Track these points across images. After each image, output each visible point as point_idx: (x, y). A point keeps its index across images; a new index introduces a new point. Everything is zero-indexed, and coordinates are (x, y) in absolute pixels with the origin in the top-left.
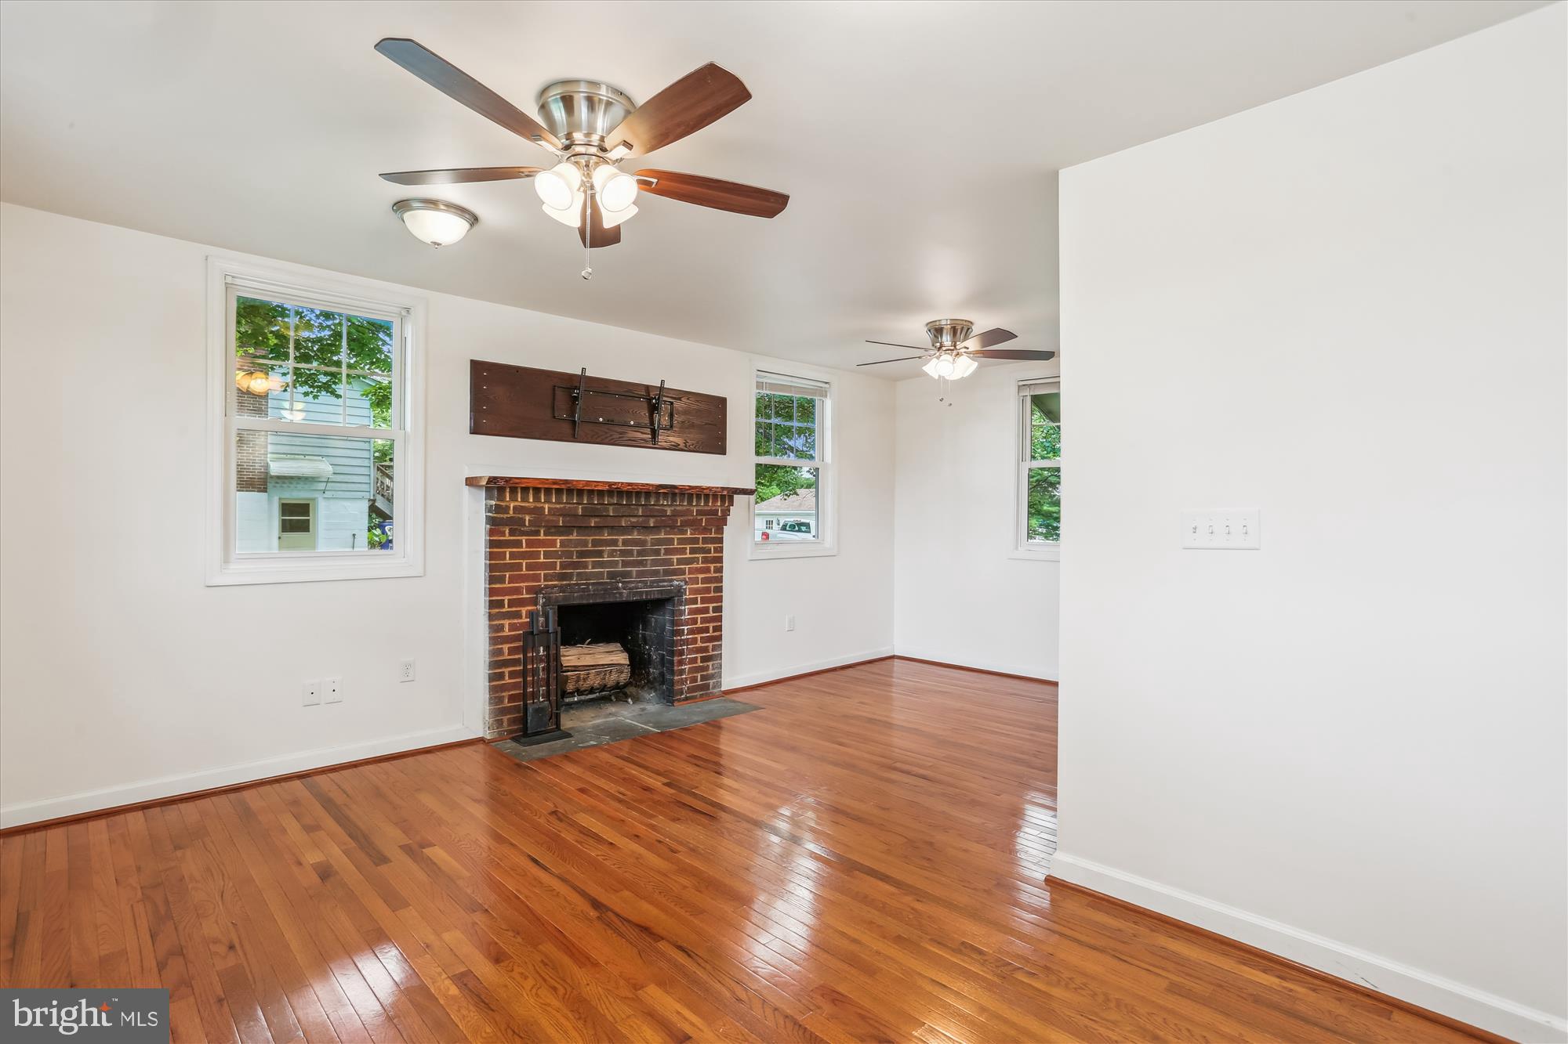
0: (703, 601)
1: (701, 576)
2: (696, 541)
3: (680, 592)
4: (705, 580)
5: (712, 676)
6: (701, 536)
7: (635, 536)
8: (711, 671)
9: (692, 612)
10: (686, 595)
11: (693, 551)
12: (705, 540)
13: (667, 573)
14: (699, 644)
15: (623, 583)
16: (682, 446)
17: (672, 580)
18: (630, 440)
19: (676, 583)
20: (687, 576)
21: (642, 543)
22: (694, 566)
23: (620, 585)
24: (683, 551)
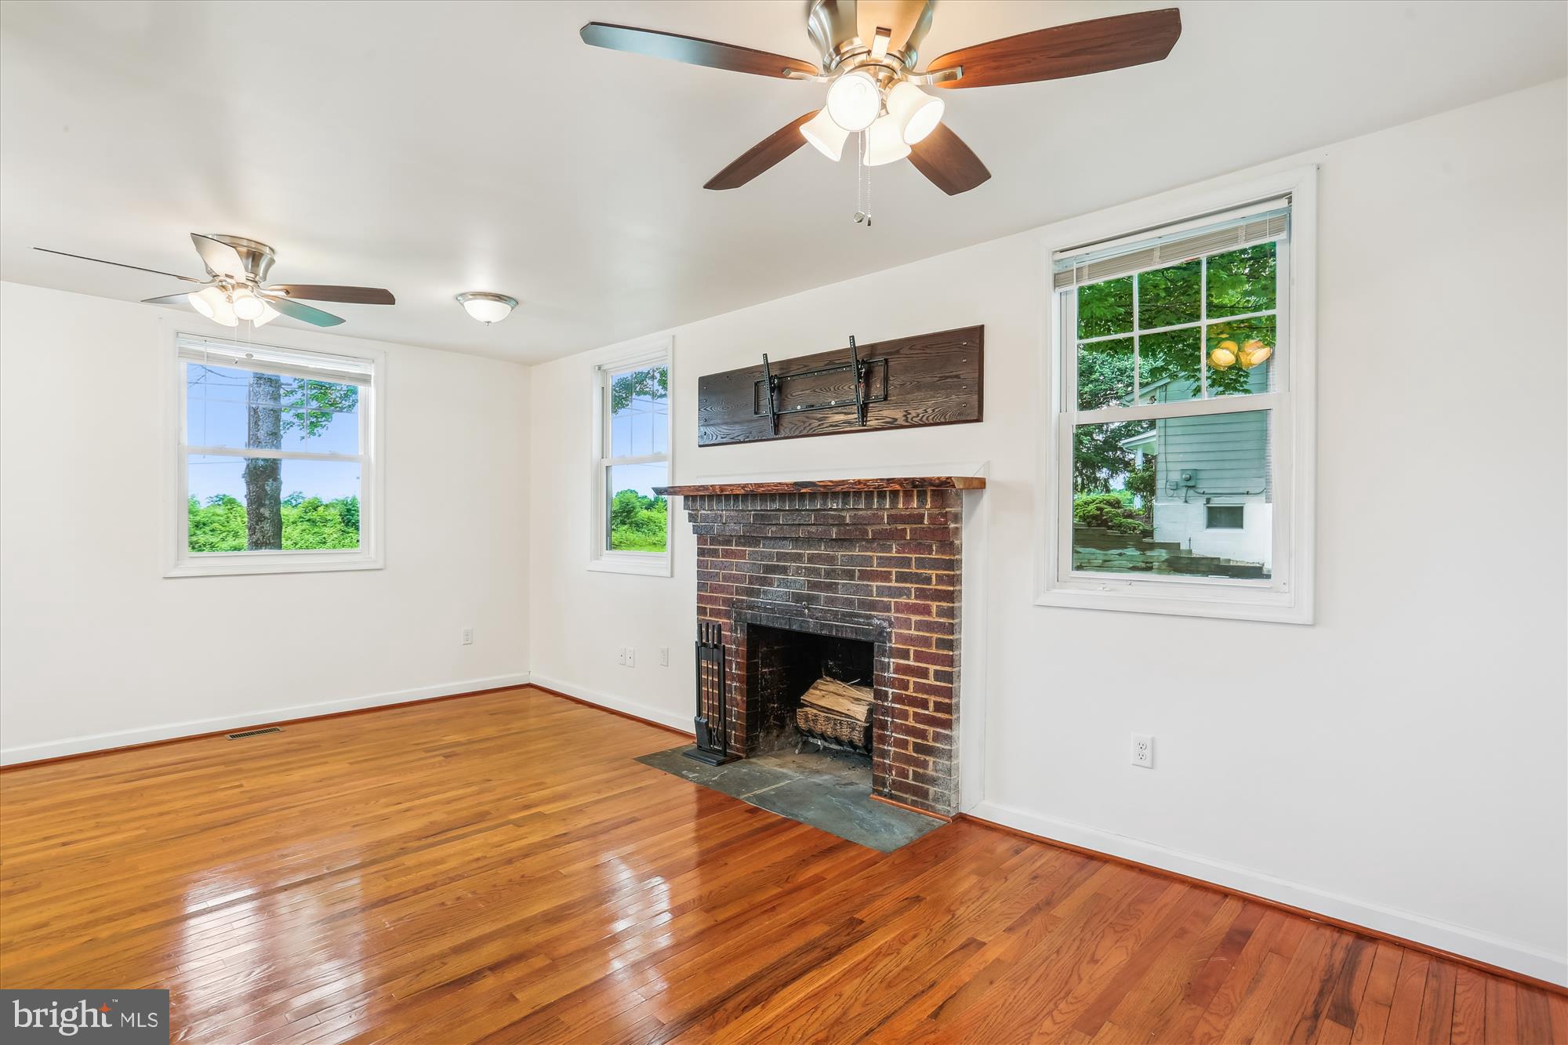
0: (919, 657)
1: (914, 618)
2: (906, 562)
3: (882, 634)
4: (920, 626)
5: (933, 781)
6: (913, 556)
7: (822, 550)
8: (930, 772)
9: (899, 669)
10: (890, 641)
11: (901, 578)
12: (921, 563)
13: (863, 604)
14: (911, 722)
15: (809, 609)
16: (901, 421)
17: (870, 617)
18: (831, 426)
19: (876, 621)
20: (893, 615)
21: (831, 560)
22: (903, 600)
23: (806, 611)
24: (886, 576)
